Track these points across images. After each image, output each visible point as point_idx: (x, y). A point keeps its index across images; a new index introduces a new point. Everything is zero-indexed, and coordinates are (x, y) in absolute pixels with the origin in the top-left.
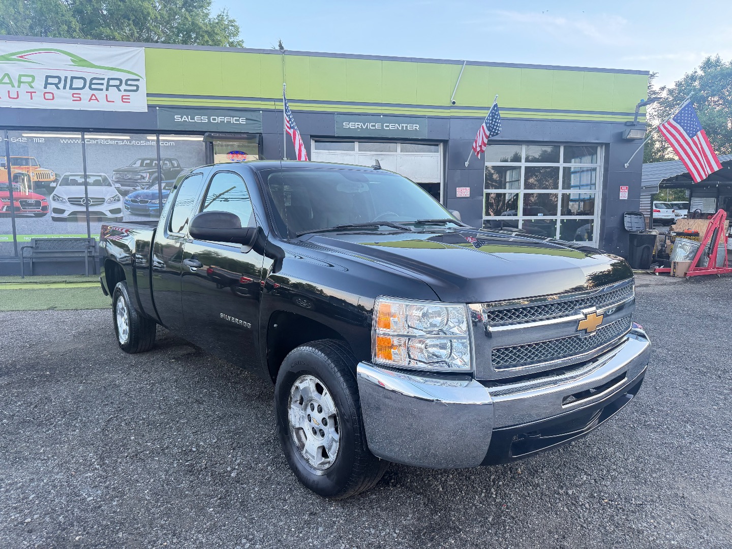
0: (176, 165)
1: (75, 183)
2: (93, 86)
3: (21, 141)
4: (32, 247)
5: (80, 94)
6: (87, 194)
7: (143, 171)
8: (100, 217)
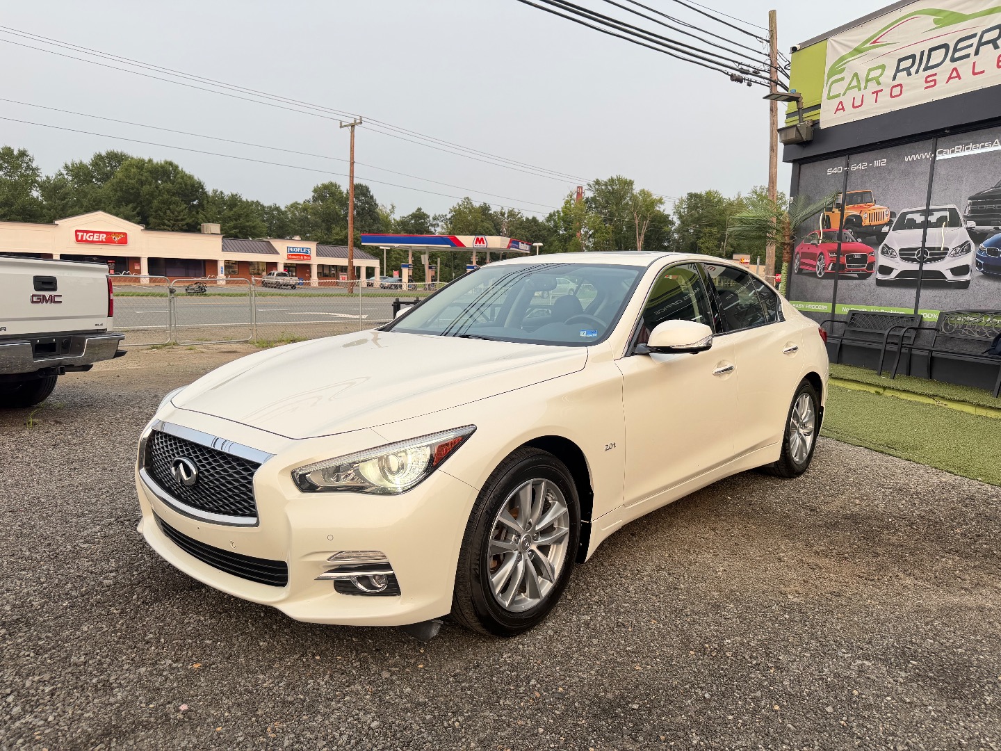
1: (912, 225)
2: (957, 55)
3: (860, 168)
4: (846, 323)
5: (936, 74)
6: (924, 241)
8: (934, 281)
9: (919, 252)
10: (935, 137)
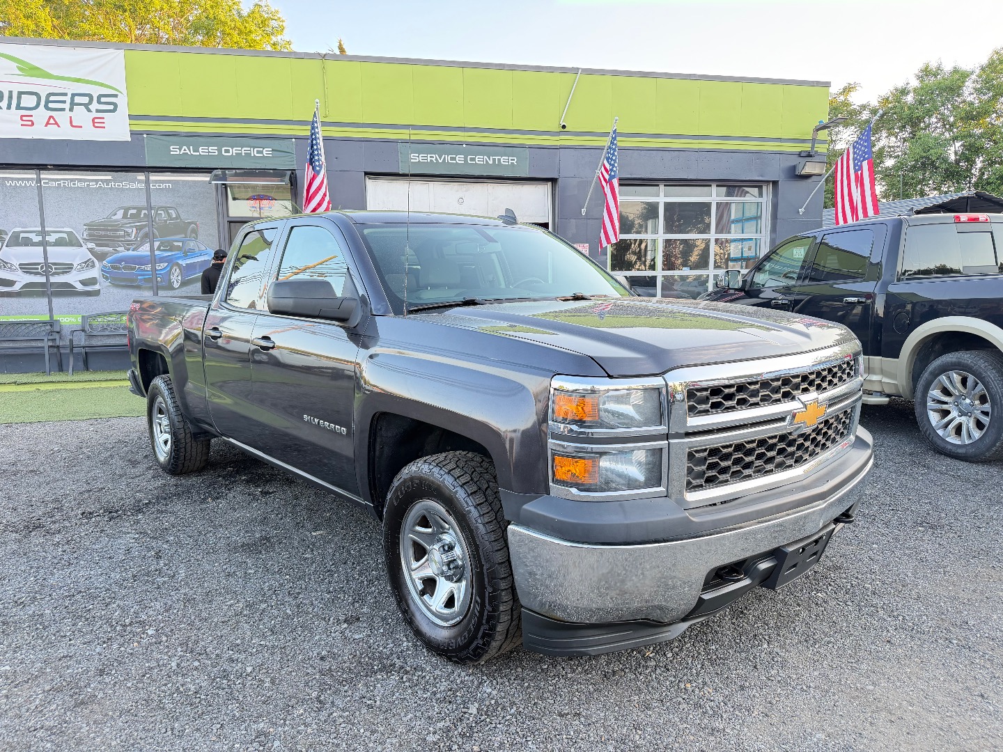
0: (174, 216)
1: (27, 242)
2: (51, 105)
5: (32, 116)
6: (46, 258)
7: (127, 224)
8: (66, 291)
9: (42, 268)
10: (38, 169)
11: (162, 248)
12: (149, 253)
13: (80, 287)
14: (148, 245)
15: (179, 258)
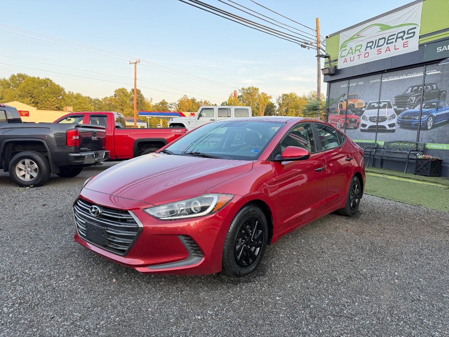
0: (435, 88)
1: (374, 108)
2: (389, 42)
3: (353, 85)
5: (381, 49)
6: (378, 114)
7: (412, 95)
8: (382, 129)
9: (376, 118)
10: (381, 73)
11: (426, 107)
12: (419, 110)
13: (388, 128)
14: (419, 105)
15: (433, 112)
